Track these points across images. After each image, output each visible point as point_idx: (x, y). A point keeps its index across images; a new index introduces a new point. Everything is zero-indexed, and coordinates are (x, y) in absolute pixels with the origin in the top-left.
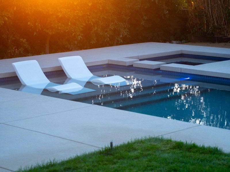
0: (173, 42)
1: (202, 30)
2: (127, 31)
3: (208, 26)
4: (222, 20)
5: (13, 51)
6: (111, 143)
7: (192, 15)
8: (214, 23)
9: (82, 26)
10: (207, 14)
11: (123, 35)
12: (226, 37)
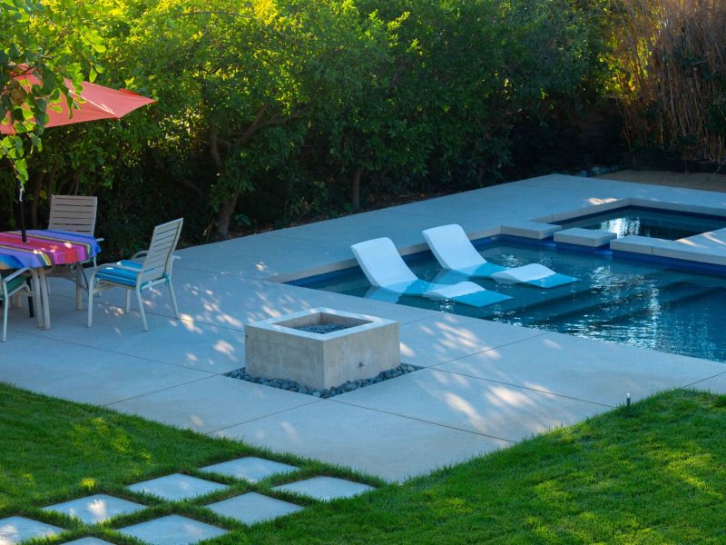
0: (596, 169)
1: (654, 145)
2: (508, 154)
3: (667, 137)
4: (697, 126)
5: (300, 206)
6: (629, 400)
7: (632, 113)
8: (680, 132)
9: (429, 152)
10: (667, 113)
11: (503, 164)
12: (707, 162)
